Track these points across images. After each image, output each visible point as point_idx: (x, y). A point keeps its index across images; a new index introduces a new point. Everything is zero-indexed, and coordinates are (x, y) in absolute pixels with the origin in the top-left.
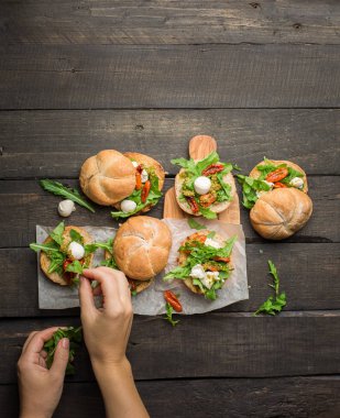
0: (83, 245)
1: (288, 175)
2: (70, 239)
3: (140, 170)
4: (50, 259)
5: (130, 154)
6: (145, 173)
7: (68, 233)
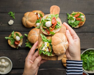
0: (19, 36)
1: (80, 15)
2: (16, 35)
3: (37, 14)
4: (11, 41)
5: (34, 11)
6: (39, 14)
7: (15, 34)
